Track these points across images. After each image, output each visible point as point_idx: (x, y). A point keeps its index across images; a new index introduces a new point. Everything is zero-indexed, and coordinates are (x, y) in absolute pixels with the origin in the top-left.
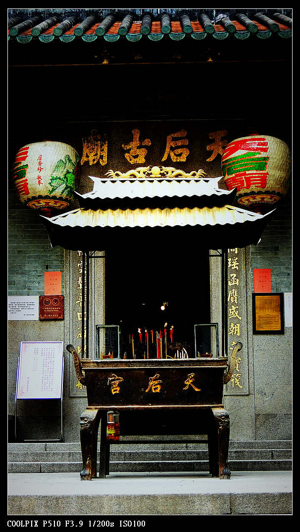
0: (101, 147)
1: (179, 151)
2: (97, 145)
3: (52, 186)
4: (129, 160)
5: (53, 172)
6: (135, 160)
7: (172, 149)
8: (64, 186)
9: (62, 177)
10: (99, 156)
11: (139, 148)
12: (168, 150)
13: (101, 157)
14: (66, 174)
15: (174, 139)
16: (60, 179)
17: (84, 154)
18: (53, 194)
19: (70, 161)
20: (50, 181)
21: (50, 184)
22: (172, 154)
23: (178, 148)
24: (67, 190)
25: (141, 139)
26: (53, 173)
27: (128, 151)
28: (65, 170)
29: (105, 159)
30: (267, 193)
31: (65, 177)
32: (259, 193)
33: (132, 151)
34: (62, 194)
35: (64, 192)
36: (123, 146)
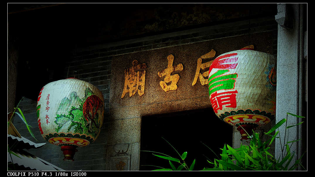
0: (140, 77)
1: (208, 73)
2: (136, 76)
3: (57, 124)
4: (163, 88)
5: (58, 110)
6: (168, 87)
7: (202, 72)
8: (70, 123)
9: (67, 114)
10: (137, 86)
11: (172, 74)
12: (197, 73)
13: (140, 87)
14: (71, 111)
15: (204, 61)
16: (65, 116)
18: (60, 131)
19: (76, 97)
20: (56, 119)
21: (56, 122)
22: (201, 77)
23: (207, 69)
24: (74, 127)
25: (175, 65)
26: (59, 112)
27: (163, 79)
28: (69, 107)
29: (143, 89)
31: (71, 114)
33: (166, 78)
34: (69, 131)
35: (70, 128)
36: (158, 74)
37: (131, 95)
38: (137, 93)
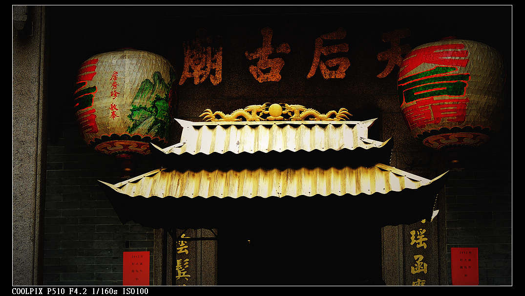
0: (213, 56)
1: (334, 62)
2: (206, 53)
3: (133, 120)
4: (255, 76)
5: (135, 98)
6: (266, 76)
7: (323, 59)
8: (152, 119)
9: (149, 106)
10: (208, 69)
11: (271, 57)
12: (316, 60)
13: (213, 72)
14: (155, 102)
15: (327, 44)
16: (145, 109)
17: (186, 66)
18: (135, 132)
19: (161, 80)
20: (130, 113)
21: (130, 116)
22: (323, 67)
23: (332, 56)
24: (156, 127)
25: (275, 44)
26: (136, 101)
27: (255, 62)
28: (153, 95)
29: (219, 76)
30: (467, 129)
31: (154, 106)
32: (455, 130)
33: (260, 62)
34: (149, 132)
35: (151, 129)
36: (246, 54)
37: (197, 82)
38: (208, 79)
